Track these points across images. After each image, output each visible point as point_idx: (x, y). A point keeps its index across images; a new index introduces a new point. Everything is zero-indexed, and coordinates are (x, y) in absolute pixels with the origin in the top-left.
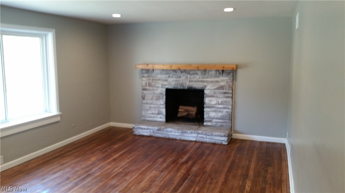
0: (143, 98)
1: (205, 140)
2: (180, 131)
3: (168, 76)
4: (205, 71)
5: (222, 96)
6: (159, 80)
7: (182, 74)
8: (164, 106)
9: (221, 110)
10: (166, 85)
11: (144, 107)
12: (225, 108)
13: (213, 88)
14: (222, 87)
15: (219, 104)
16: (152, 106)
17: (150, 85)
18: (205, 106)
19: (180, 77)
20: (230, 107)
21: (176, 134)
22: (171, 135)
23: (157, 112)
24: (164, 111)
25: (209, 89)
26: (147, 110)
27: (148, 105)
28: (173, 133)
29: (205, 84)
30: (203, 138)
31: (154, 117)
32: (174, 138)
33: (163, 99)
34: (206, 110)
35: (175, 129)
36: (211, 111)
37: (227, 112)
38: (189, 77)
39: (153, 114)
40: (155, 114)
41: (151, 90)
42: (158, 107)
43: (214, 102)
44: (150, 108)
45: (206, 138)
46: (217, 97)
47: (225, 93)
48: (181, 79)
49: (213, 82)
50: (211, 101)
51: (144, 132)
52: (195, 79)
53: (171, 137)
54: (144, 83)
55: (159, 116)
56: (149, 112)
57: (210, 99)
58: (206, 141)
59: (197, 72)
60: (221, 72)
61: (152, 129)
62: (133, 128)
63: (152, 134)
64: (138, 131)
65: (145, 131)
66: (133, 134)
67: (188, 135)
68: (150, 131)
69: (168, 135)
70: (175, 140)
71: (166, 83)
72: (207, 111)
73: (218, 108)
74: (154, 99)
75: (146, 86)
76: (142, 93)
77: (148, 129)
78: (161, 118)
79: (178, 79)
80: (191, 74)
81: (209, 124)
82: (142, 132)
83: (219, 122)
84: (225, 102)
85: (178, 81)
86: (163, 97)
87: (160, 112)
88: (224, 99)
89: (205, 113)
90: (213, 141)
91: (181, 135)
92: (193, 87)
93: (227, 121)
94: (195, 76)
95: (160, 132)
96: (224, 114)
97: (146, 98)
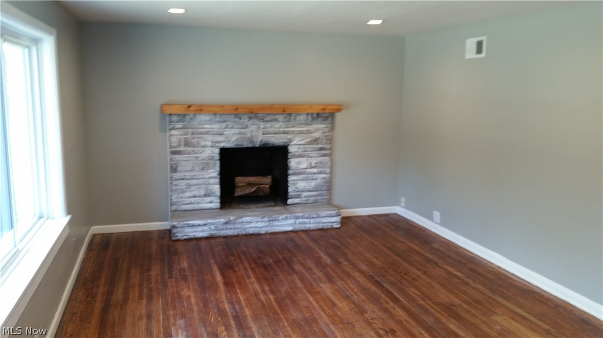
0: (174, 169)
1: (308, 226)
2: (266, 219)
3: (224, 125)
4: (290, 114)
5: (315, 154)
6: (207, 133)
7: (251, 121)
8: (217, 180)
9: (315, 176)
10: (220, 142)
11: (176, 185)
12: (320, 173)
13: (302, 142)
14: (316, 141)
15: (311, 168)
16: (194, 182)
17: (187, 144)
18: (290, 172)
19: (246, 127)
20: (328, 170)
21: (260, 224)
22: (251, 227)
23: (203, 193)
24: (217, 189)
25: (296, 145)
26: (183, 192)
27: (186, 182)
28: (253, 225)
29: (289, 136)
30: (305, 223)
31: (198, 203)
32: (256, 232)
33: (214, 168)
34: (291, 178)
35: (257, 216)
36: (300, 180)
37: (324, 178)
38: (262, 126)
39: (195, 197)
40: (200, 197)
41: (189, 153)
42: (204, 184)
43: (304, 166)
44: (189, 186)
45: (310, 223)
46: (308, 156)
47: (321, 149)
48: (247, 130)
49: (301, 133)
50: (299, 163)
51: (198, 231)
52: (272, 130)
53: (251, 231)
54: (174, 140)
55: (208, 199)
56: (188, 194)
57: (298, 160)
58: (310, 227)
59: (276, 117)
60: (315, 116)
61: (214, 224)
62: (174, 227)
63: (213, 232)
64: (184, 232)
65: (200, 229)
66: (174, 238)
67: (280, 223)
68: (210, 228)
69: (245, 229)
70: (259, 235)
71: (221, 138)
72: (293, 180)
73: (310, 173)
74: (197, 169)
75: (179, 145)
76: (171, 160)
77: (205, 225)
78: (211, 202)
79: (244, 130)
80: (267, 121)
81: (296, 201)
82: (192, 232)
83: (311, 196)
84: (321, 163)
85: (244, 134)
86: (215, 164)
87: (208, 191)
88: (320, 159)
89: (290, 184)
90: (320, 226)
91: (268, 226)
92: (270, 142)
93: (324, 192)
94: (273, 123)
95: (228, 226)
96: (320, 182)
97: (179, 169)
